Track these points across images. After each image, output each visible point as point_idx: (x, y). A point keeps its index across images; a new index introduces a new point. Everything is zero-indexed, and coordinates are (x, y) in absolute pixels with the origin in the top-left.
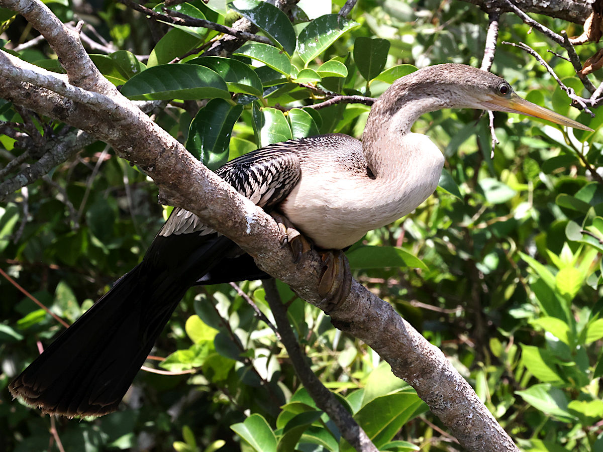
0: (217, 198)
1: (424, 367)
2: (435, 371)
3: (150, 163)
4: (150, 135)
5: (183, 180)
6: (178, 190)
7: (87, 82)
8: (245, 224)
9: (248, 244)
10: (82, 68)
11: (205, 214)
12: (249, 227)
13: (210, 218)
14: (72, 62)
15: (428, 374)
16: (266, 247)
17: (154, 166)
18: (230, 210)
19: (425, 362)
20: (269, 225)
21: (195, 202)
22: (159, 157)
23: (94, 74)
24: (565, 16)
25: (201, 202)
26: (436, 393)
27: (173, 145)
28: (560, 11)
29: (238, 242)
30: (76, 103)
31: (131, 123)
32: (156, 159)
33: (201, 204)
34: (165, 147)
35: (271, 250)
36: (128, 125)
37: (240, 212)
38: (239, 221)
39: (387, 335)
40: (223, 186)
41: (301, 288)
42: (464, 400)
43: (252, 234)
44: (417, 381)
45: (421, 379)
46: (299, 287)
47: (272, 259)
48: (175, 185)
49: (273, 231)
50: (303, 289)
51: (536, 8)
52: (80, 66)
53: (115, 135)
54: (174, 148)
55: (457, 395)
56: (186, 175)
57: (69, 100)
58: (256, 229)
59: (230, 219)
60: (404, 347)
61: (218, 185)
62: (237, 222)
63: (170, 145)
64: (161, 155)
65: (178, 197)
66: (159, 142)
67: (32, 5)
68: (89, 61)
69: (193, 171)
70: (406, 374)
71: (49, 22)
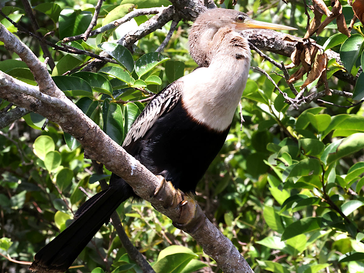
0: (117, 156)
1: (222, 249)
2: (228, 251)
3: (81, 136)
4: (82, 120)
5: (99, 146)
6: (96, 151)
7: (50, 91)
8: (130, 170)
9: (131, 181)
10: (47, 83)
11: (109, 164)
12: (132, 172)
13: (112, 166)
14: (42, 80)
15: (223, 253)
16: (141, 183)
17: (83, 137)
18: (123, 162)
19: (222, 247)
20: (143, 171)
21: (104, 158)
22: (86, 132)
23: (54, 87)
24: (282, 53)
25: (108, 158)
26: (228, 263)
27: (94, 127)
28: (279, 50)
29: (126, 180)
30: (42, 102)
31: (73, 114)
32: (84, 134)
33: (108, 159)
34: (90, 127)
35: (143, 185)
36: (71, 115)
37: (128, 164)
38: (127, 168)
39: (203, 231)
40: (119, 149)
41: (158, 205)
42: (242, 268)
43: (134, 175)
44: (218, 257)
45: (220, 256)
46: (157, 205)
47: (144, 189)
48: (94, 148)
49: (145, 174)
50: (159, 206)
51: (267, 48)
52: (46, 82)
53: (63, 120)
54: (94, 128)
55: (239, 265)
56: (100, 143)
57: (39, 101)
58: (136, 173)
59: (123, 167)
60: (212, 238)
61: (117, 149)
62: (126, 169)
63: (92, 126)
64: (87, 132)
65: (95, 155)
66: (87, 124)
67: (23, 49)
68: (51, 80)
69: (104, 140)
70: (212, 253)
71: (32, 58)
